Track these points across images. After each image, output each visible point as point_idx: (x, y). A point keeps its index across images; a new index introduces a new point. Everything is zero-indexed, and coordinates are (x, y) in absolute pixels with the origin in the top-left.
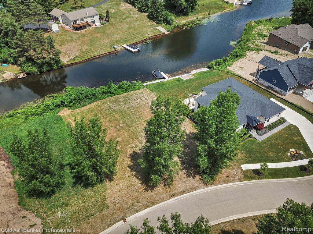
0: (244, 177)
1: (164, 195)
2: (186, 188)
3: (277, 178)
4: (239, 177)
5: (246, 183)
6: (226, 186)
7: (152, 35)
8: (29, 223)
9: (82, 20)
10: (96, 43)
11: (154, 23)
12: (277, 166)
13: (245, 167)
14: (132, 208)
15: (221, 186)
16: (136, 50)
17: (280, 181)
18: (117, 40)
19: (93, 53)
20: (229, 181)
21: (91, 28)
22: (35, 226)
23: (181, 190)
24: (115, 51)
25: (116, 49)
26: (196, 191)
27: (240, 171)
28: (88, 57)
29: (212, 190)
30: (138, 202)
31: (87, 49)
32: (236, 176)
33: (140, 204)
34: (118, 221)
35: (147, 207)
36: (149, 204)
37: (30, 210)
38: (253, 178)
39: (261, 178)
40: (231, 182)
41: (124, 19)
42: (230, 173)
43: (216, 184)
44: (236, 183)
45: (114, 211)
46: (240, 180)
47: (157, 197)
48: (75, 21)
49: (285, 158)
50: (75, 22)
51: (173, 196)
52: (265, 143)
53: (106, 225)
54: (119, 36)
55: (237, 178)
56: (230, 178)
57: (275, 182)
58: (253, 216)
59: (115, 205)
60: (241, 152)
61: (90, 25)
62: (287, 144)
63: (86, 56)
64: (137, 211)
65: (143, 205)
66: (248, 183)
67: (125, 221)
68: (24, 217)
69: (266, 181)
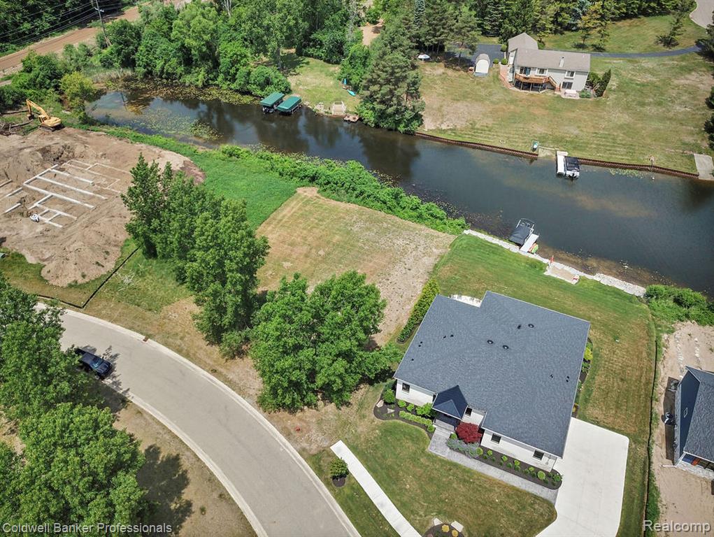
0: (314, 455)
1: (208, 361)
2: (238, 382)
3: (346, 514)
4: (308, 448)
5: (301, 464)
6: (274, 434)
7: (655, 164)
8: (101, 260)
9: (542, 71)
10: (515, 123)
11: (705, 144)
12: (382, 505)
13: (339, 450)
14: (168, 337)
15: (271, 426)
16: (569, 173)
17: (344, 522)
18: (563, 138)
19: (485, 137)
20: (288, 435)
21: (550, 93)
22: (100, 267)
23: (231, 376)
24: (530, 154)
25: (535, 152)
26: (240, 398)
27: (325, 444)
28: (468, 140)
29: (254, 419)
30: (182, 338)
31: (487, 127)
32: (309, 441)
33: (179, 342)
34: (142, 334)
35: (179, 351)
36: (184, 351)
37: (122, 253)
38: (319, 471)
39: (328, 484)
40: (289, 439)
41: (643, 104)
42: (309, 431)
43: (270, 419)
44: (291, 448)
45: (155, 322)
46: (302, 452)
47: (201, 354)
48: (526, 68)
49: (421, 516)
50: (525, 70)
51: (214, 371)
52: (434, 462)
53: (131, 325)
54: (576, 132)
55: (305, 445)
56: (297, 434)
57: (336, 513)
58: (228, 494)
59: (164, 318)
60: (374, 429)
61: (553, 88)
62: (467, 509)
63: (467, 136)
64: (166, 344)
65: (179, 346)
66: (303, 466)
67: (145, 340)
68: (107, 253)
69: (327, 497)
